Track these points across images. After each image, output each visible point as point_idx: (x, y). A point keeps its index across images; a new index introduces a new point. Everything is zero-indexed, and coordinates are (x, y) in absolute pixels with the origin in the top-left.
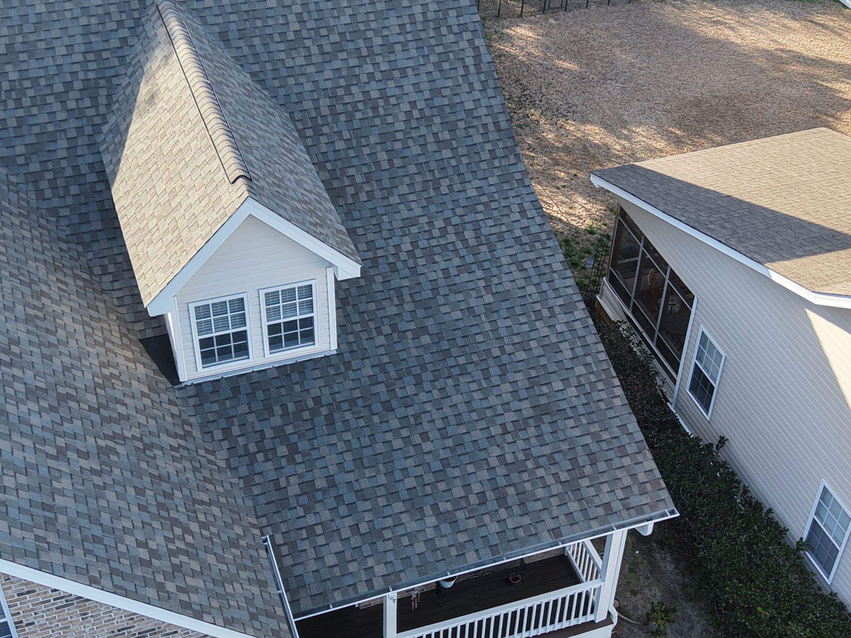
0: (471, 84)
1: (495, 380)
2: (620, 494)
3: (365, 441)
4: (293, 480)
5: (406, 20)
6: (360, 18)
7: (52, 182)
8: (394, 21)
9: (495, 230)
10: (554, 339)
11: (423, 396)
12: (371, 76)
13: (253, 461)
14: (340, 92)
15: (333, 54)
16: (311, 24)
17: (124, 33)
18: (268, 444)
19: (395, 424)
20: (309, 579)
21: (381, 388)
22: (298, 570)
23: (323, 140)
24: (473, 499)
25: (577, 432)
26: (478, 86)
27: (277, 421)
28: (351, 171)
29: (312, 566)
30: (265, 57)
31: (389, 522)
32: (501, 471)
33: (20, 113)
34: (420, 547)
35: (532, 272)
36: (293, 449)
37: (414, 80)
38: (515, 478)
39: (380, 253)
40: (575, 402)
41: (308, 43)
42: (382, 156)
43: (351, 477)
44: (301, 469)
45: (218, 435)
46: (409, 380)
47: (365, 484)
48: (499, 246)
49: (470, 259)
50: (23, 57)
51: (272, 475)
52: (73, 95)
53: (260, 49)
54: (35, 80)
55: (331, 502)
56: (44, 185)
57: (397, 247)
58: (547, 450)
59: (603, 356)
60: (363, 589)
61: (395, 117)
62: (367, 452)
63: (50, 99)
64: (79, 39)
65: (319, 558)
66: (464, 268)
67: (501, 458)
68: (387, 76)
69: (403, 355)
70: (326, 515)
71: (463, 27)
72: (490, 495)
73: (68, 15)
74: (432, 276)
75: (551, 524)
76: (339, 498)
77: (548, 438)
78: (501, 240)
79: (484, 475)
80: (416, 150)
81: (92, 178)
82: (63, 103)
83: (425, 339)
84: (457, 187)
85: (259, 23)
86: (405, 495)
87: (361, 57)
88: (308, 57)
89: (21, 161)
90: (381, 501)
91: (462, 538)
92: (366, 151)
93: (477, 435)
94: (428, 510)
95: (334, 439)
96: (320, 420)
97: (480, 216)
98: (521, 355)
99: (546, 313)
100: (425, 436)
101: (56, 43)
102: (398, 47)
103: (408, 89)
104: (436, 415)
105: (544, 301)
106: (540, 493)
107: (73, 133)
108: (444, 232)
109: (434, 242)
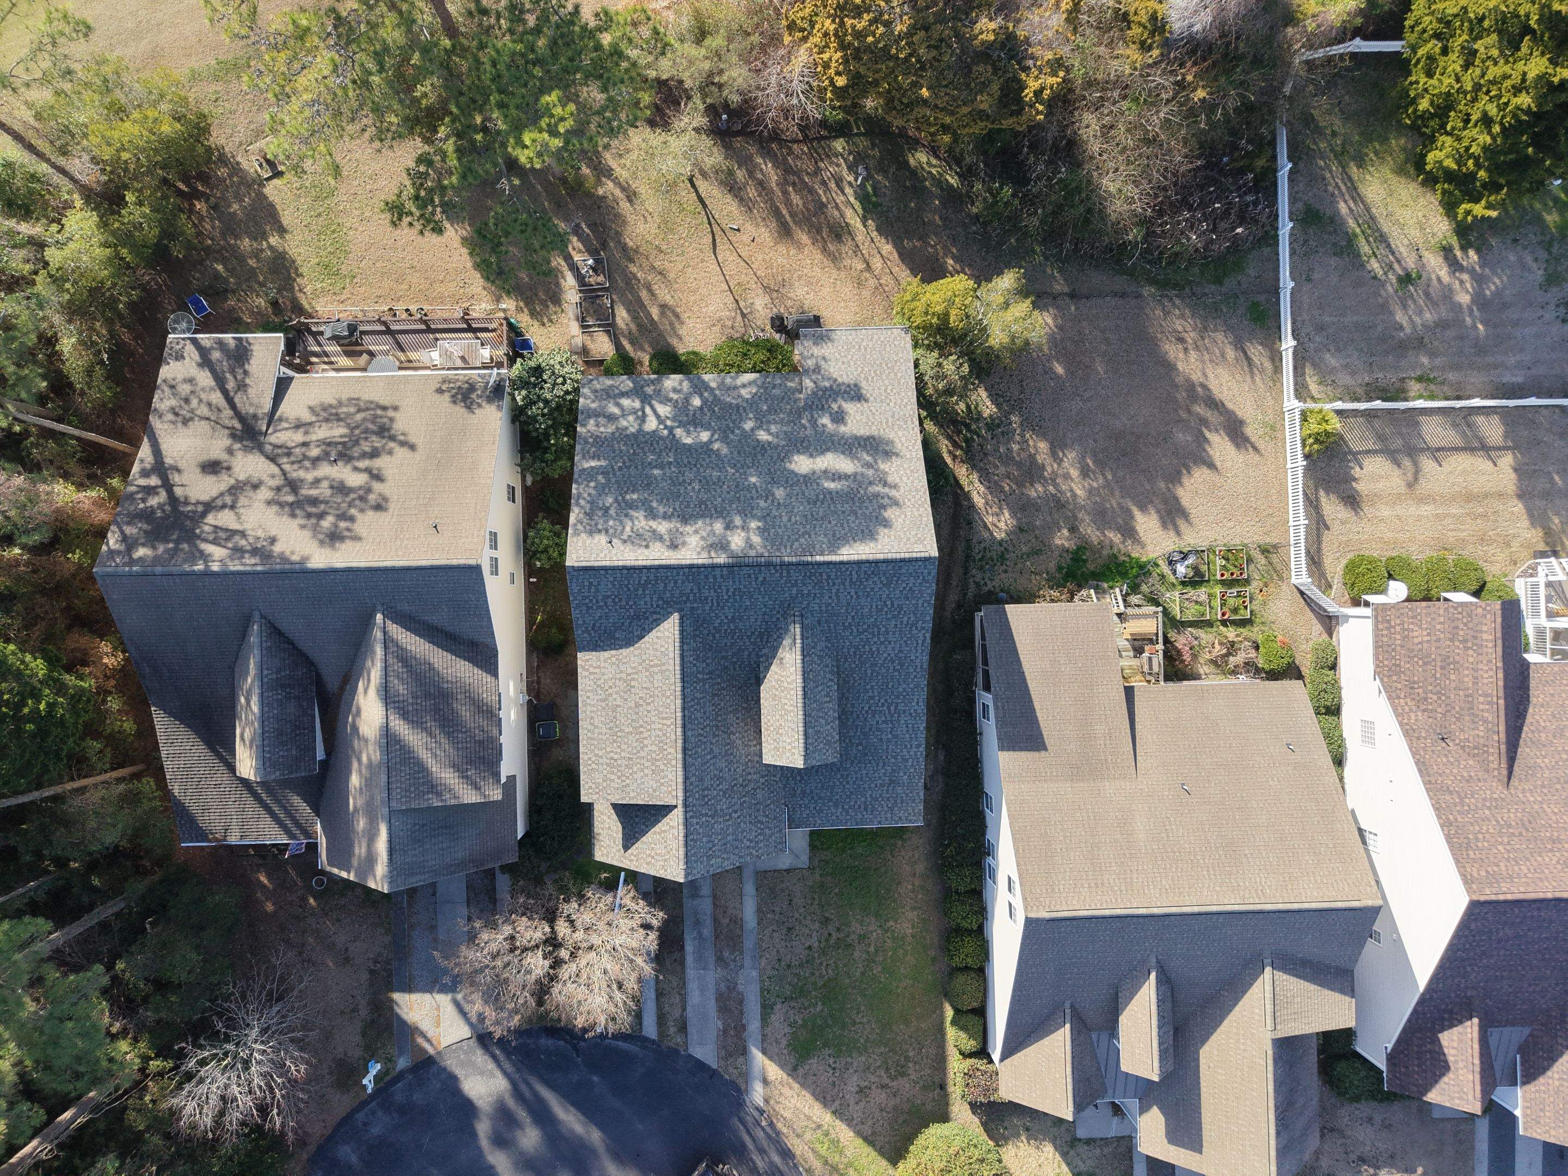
0: (917, 651)
1: (880, 768)
2: (907, 815)
3: (827, 780)
4: (800, 788)
5: (899, 623)
6: (879, 620)
7: (740, 666)
8: (893, 623)
9: (903, 708)
10: (908, 757)
11: (852, 769)
12: (875, 643)
14: (860, 647)
15: (862, 633)
16: (857, 620)
19: (839, 776)
20: (796, 819)
22: (793, 816)
23: (847, 664)
24: (857, 806)
25: (901, 792)
26: (920, 651)
28: (854, 676)
30: (833, 631)
31: (827, 808)
32: (869, 799)
33: (733, 641)
34: (834, 818)
35: (911, 729)
37: (893, 645)
38: (873, 803)
40: (905, 781)
41: (853, 627)
42: (869, 672)
43: (818, 791)
44: (803, 785)
47: (822, 795)
48: (903, 715)
49: (889, 719)
50: (738, 621)
52: (754, 637)
53: (832, 628)
54: (740, 630)
55: (810, 798)
56: (737, 666)
57: (863, 708)
58: (888, 796)
59: (923, 767)
61: (880, 659)
62: (827, 785)
63: (745, 637)
64: (761, 617)
65: (801, 814)
66: (885, 722)
67: (871, 795)
68: (882, 643)
70: (807, 802)
71: (923, 628)
72: (863, 806)
73: (758, 607)
74: (872, 723)
75: (880, 819)
76: (813, 797)
77: (890, 791)
78: (904, 711)
79: (863, 800)
80: (883, 670)
82: (750, 639)
84: (895, 686)
85: (835, 618)
86: (834, 801)
87: (874, 635)
88: (851, 633)
89: (730, 658)
90: (826, 801)
91: (848, 818)
92: (863, 669)
93: (866, 786)
94: (840, 806)
97: (900, 701)
98: (893, 760)
99: (909, 746)
100: (848, 783)
101: (751, 617)
102: (891, 633)
103: (890, 649)
104: (854, 776)
105: (910, 742)
106: (880, 809)
107: (751, 650)
108: (883, 705)
109: (877, 708)
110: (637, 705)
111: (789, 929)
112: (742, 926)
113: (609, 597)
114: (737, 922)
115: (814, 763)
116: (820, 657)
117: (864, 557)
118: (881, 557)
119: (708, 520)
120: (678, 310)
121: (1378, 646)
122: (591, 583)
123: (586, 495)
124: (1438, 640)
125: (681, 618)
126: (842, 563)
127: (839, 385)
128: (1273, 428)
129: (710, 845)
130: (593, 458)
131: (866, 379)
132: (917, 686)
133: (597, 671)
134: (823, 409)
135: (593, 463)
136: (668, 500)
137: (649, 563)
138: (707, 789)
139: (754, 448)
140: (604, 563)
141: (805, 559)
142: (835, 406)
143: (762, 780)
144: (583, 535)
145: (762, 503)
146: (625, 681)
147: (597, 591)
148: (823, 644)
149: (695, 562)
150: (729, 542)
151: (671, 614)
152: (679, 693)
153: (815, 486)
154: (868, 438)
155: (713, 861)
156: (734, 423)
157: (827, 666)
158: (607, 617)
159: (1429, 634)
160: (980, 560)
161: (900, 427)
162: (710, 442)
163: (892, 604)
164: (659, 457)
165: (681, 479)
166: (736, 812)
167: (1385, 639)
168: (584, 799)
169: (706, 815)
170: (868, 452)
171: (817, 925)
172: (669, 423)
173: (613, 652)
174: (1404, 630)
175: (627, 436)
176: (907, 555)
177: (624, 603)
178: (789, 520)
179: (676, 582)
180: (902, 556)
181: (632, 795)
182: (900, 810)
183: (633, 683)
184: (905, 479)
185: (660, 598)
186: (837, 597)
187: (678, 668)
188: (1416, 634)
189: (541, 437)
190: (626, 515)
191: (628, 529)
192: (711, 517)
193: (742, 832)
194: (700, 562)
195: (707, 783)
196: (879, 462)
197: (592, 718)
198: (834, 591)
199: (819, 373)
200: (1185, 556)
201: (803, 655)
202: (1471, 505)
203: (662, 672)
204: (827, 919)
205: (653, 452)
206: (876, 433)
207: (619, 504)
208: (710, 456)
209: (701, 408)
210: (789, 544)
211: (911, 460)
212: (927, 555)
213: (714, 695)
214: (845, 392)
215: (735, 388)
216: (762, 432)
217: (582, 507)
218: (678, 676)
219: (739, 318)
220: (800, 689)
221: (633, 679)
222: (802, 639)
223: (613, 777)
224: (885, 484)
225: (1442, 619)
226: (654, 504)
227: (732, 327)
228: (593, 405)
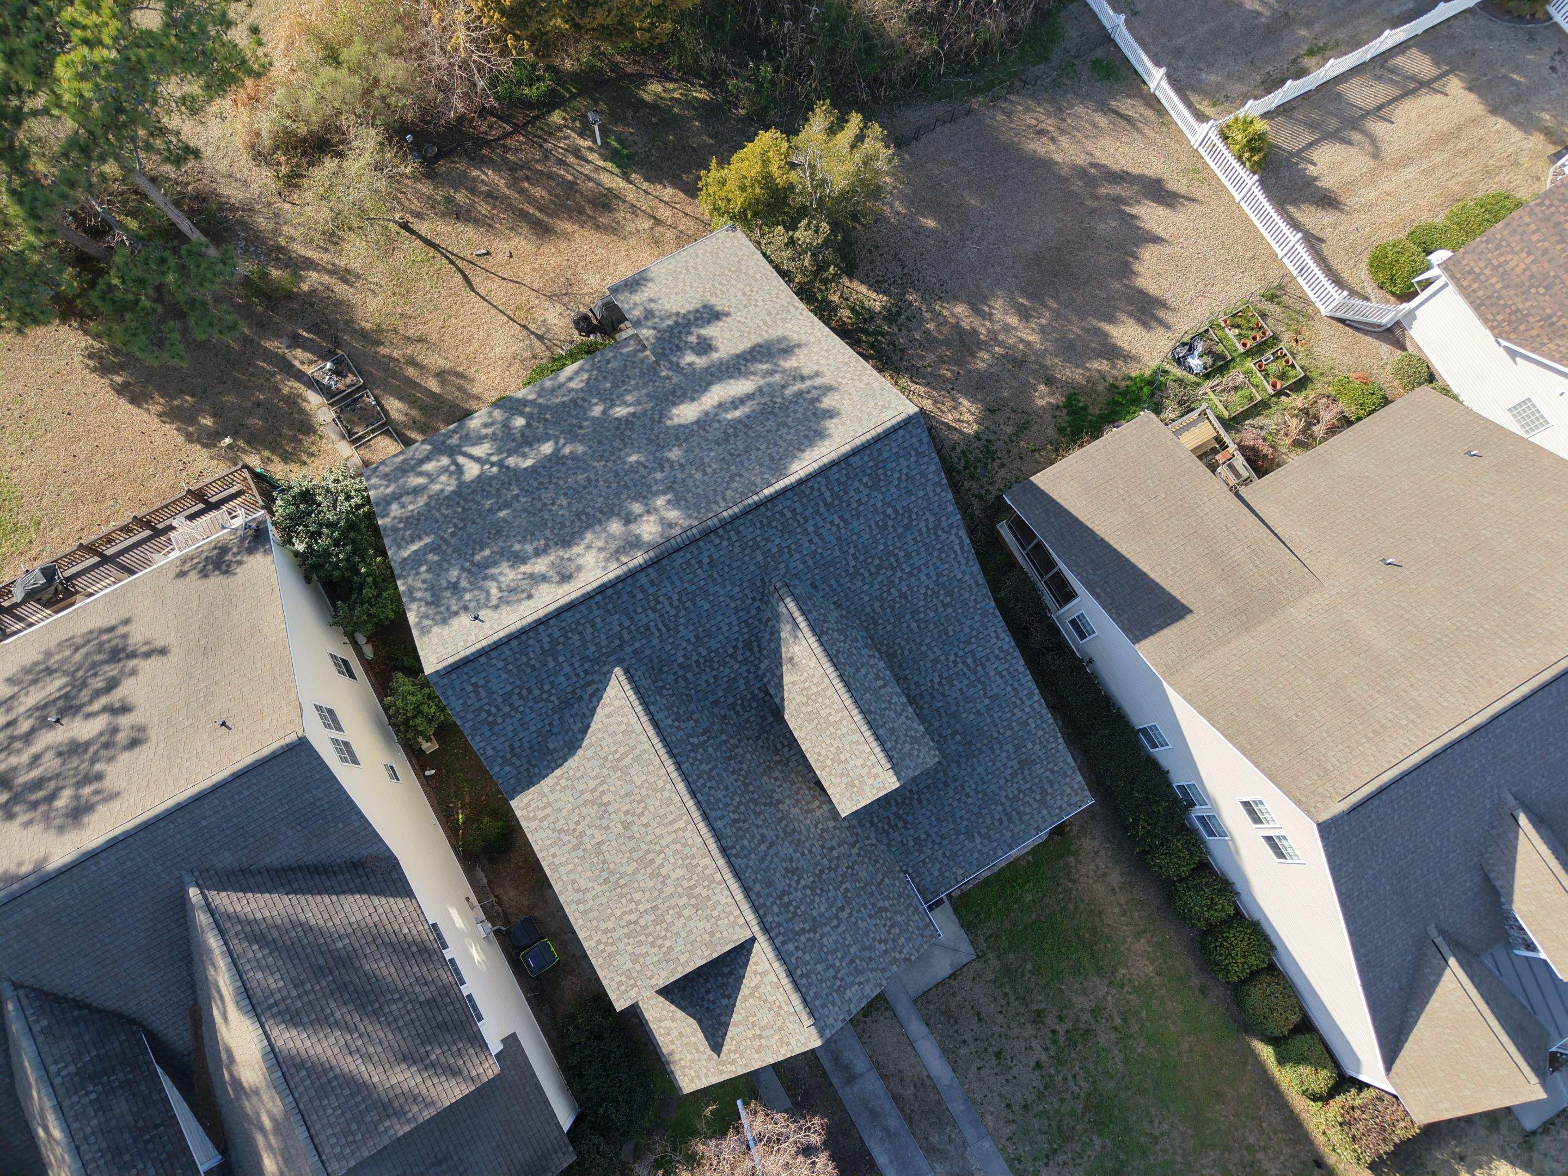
0: (959, 563)
1: (998, 752)
2: (1066, 799)
3: (939, 807)
4: (910, 838)
5: (917, 534)
6: (889, 543)
7: (742, 706)
8: (909, 537)
9: (984, 654)
10: (1025, 718)
11: (963, 773)
12: (901, 578)
13: (888, 833)
14: (885, 595)
15: (878, 573)
16: (861, 558)
17: (757, 604)
18: (893, 823)
19: (951, 793)
20: (928, 885)
21: (941, 774)
22: (923, 883)
23: (880, 628)
24: (997, 823)
25: (1042, 771)
26: (963, 562)
27: (894, 809)
28: (898, 640)
29: (929, 879)
30: (839, 590)
31: (959, 847)
32: (1008, 804)
33: (714, 673)
34: (976, 855)
35: (1008, 677)
36: (906, 822)
37: (925, 571)
38: (1015, 806)
39: (923, 688)
40: (1040, 753)
41: (862, 571)
42: (914, 625)
43: (936, 829)
44: (912, 832)
45: (868, 825)
46: (954, 765)
47: (944, 831)
48: (988, 664)
49: (973, 678)
50: (706, 639)
51: (899, 839)
52: (740, 652)
53: (835, 586)
54: (716, 651)
55: (930, 845)
56: (738, 708)
57: (932, 681)
58: (1028, 785)
59: (1051, 721)
60: (953, 882)
61: (918, 599)
62: (942, 813)
63: (728, 659)
64: (734, 617)
65: (931, 874)
66: (971, 685)
67: (1007, 797)
68: (910, 574)
69: (948, 751)
70: (929, 852)
71: (951, 526)
72: (1004, 818)
73: (723, 604)
74: (954, 695)
75: (1035, 825)
76: (933, 842)
77: (1028, 778)
78: (988, 659)
79: (1000, 808)
80: (932, 614)
81: (762, 695)
82: (736, 659)
83: (958, 738)
84: (958, 629)
85: (832, 569)
86: (964, 831)
87: (894, 569)
88: (863, 580)
89: (722, 699)
90: (953, 837)
91: (994, 844)
92: (905, 625)
93: (993, 787)
94: (976, 835)
95: (924, 811)
96: (915, 802)
97: (974, 646)
98: (1009, 733)
99: (1018, 702)
100: (968, 796)
101: (722, 625)
102: (914, 554)
103: (924, 578)
104: (971, 782)
105: (1016, 695)
106: (1028, 810)
107: (745, 674)
108: (955, 663)
109: (951, 672)
110: (627, 826)
111: (998, 1055)
112: (934, 1087)
113: (511, 693)
114: (925, 1084)
115: (911, 773)
116: (841, 631)
117: (825, 460)
118: (848, 448)
119: (597, 528)
120: (460, 369)
121: (1478, 306)
122: (475, 685)
123: (419, 585)
124: (1546, 252)
125: (627, 672)
126: (801, 482)
127: (684, 316)
128: (1195, 171)
129: (832, 972)
130: (412, 541)
131: (714, 294)
132: (984, 615)
133: (548, 811)
134: (679, 348)
135: (414, 547)
136: (533, 534)
137: (541, 614)
138: (785, 893)
139: (618, 428)
140: (479, 646)
141: (750, 501)
142: (693, 339)
143: (855, 851)
144: (435, 629)
145: (659, 475)
146: (593, 802)
147: (490, 693)
148: (836, 613)
149: (605, 579)
150: (638, 537)
151: (610, 672)
152: (675, 775)
153: (716, 425)
154: (753, 349)
155: (848, 994)
156: (577, 417)
157: (856, 640)
158: (524, 725)
159: (1529, 254)
160: (966, 468)
161: (784, 320)
162: (557, 449)
163: (896, 511)
164: (499, 497)
165: (539, 505)
166: (842, 909)
167: (1481, 293)
168: (619, 1005)
169: (803, 931)
170: (761, 362)
171: (1030, 1030)
172: (494, 459)
173: (558, 772)
174: (1495, 268)
175: (448, 498)
176: (879, 430)
177: (536, 692)
178: (705, 474)
179: (593, 625)
180: (874, 433)
181: (683, 959)
182: (1054, 798)
183: (605, 799)
184: (823, 362)
185: (584, 659)
186: (819, 536)
187: (656, 740)
188: (1513, 263)
189: (348, 574)
190: (485, 578)
191: (494, 591)
192: (600, 522)
193: (867, 933)
194: (611, 576)
195: (780, 885)
196: (782, 363)
197: (574, 882)
198: (811, 529)
199: (653, 316)
200: (1191, 348)
201: (819, 635)
202: (1451, 145)
203: (637, 759)
204: (1039, 1013)
205: (488, 496)
206: (760, 340)
207: (470, 571)
208: (564, 464)
209: (528, 425)
210: (719, 499)
211: (819, 342)
212: (904, 416)
213: (729, 758)
214: (696, 319)
215: (561, 386)
216: (618, 409)
217: (420, 600)
218: (662, 752)
219: (537, 343)
220: (836, 681)
221: (603, 793)
222: (803, 613)
223: (643, 949)
224: (803, 379)
225: (1533, 227)
226: (517, 547)
227: (534, 357)
228: (389, 490)
